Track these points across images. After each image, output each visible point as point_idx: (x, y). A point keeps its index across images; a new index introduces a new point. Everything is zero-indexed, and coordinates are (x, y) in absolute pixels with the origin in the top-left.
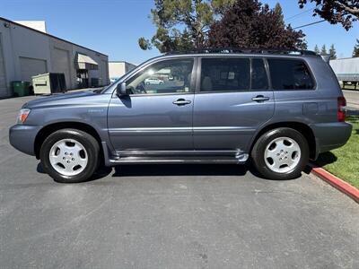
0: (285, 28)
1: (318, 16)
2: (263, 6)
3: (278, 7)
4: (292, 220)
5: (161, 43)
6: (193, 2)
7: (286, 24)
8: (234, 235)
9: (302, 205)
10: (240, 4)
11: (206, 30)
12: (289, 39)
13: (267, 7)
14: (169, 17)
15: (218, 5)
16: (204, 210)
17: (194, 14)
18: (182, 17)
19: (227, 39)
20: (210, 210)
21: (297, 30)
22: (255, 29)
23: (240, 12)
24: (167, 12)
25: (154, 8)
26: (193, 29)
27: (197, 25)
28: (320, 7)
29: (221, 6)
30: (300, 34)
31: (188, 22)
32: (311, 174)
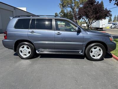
0: (105, 9)
1: (116, 5)
2: (97, 2)
3: (102, 2)
4: (105, 72)
5: (62, 14)
6: (73, 1)
7: (105, 8)
8: (86, 75)
9: (109, 67)
10: (89, 1)
11: (77, 10)
12: (106, 13)
13: (98, 2)
14: (65, 6)
15: (81, 2)
16: (76, 67)
17: (73, 5)
18: (69, 6)
19: (84, 13)
20: (78, 67)
21: (109, 10)
22: (94, 9)
23: (89, 4)
24: (65, 4)
25: (60, 3)
26: (73, 10)
27: (74, 8)
28: (117, 2)
29: (82, 2)
30: (110, 11)
31: (71, 7)
32: (112, 58)
